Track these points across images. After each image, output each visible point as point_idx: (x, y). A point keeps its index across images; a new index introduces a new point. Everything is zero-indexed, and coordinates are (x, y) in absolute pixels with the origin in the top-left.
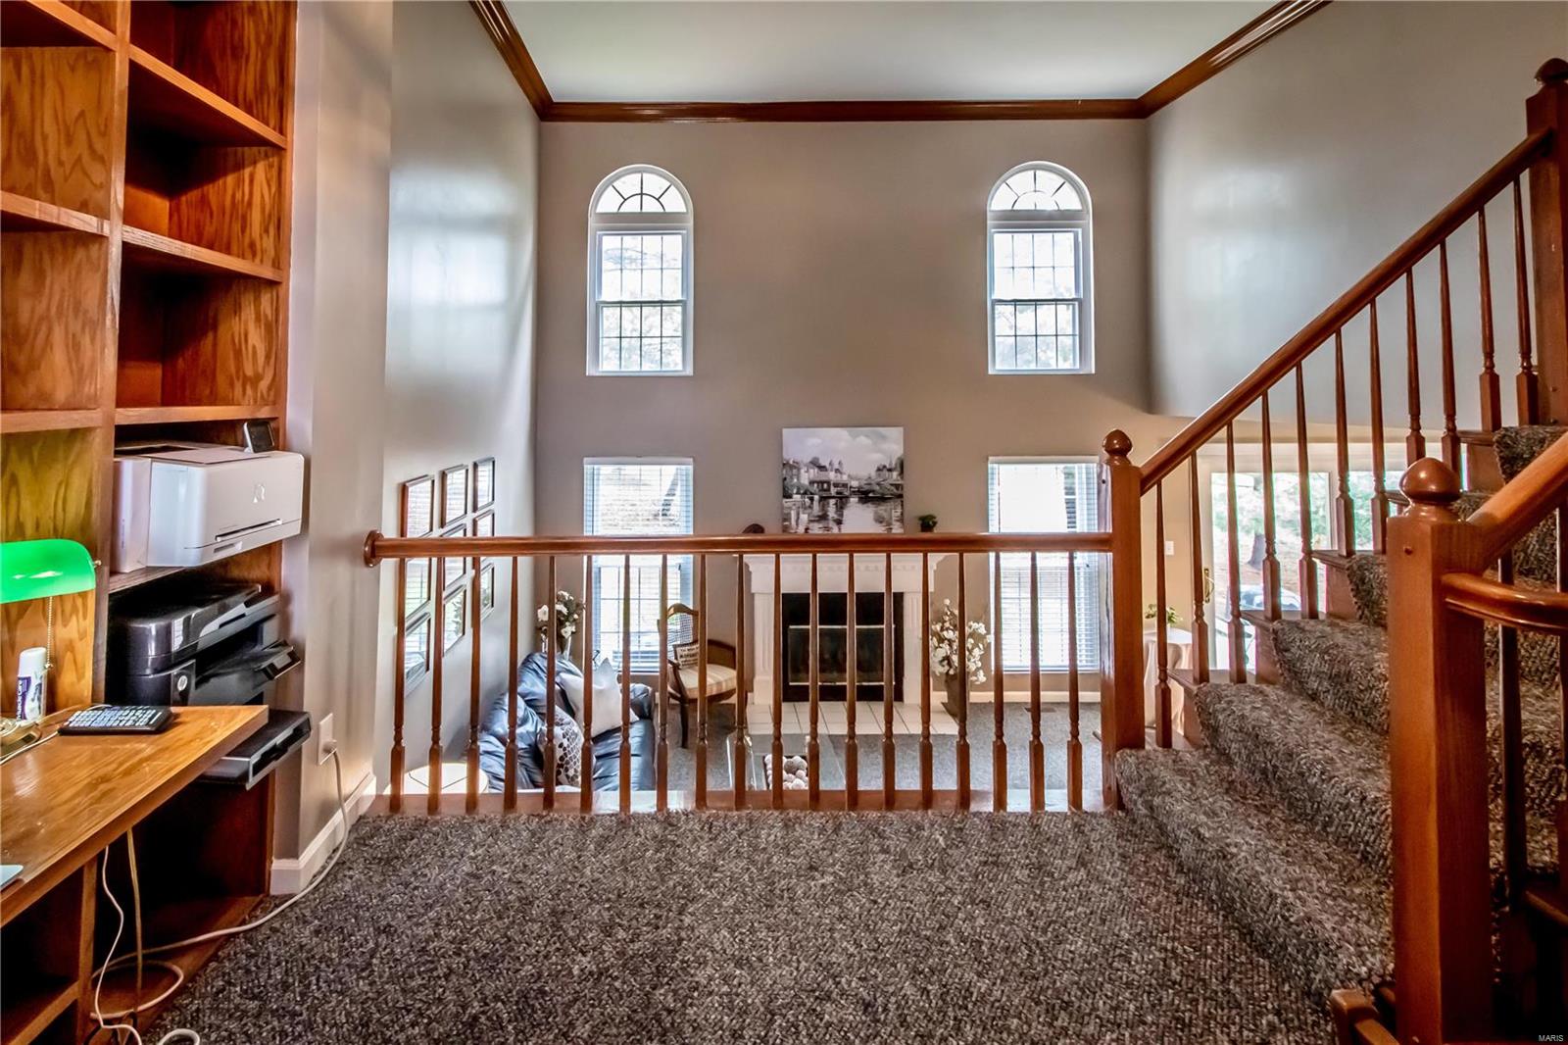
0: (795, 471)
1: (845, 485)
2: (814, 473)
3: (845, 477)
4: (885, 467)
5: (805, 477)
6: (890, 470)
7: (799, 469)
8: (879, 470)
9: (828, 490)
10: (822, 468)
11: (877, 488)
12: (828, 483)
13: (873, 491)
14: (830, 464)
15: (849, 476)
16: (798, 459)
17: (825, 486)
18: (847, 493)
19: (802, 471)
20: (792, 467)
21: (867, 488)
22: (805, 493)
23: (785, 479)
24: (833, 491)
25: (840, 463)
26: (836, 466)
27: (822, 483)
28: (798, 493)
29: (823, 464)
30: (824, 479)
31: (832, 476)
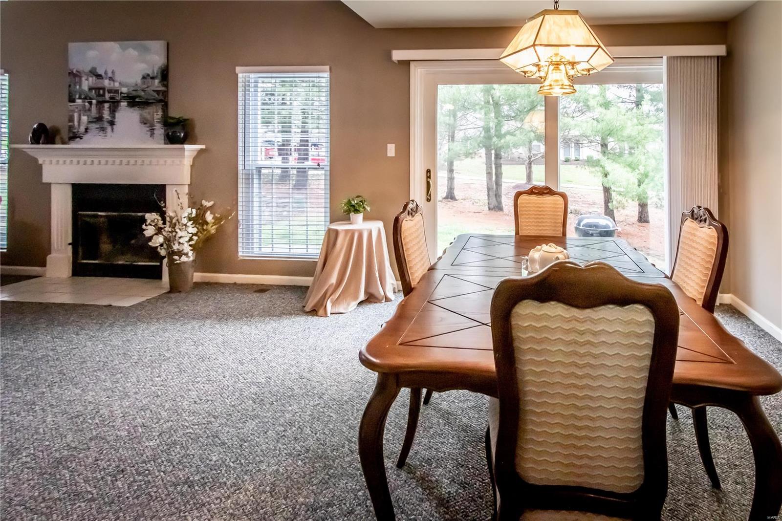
0: (77, 79)
1: (116, 91)
2: (92, 80)
3: (117, 84)
4: (148, 75)
5: (86, 84)
6: (153, 78)
7: (80, 77)
8: (144, 78)
9: (104, 95)
10: (99, 76)
11: (143, 93)
12: (104, 89)
13: (139, 97)
14: (106, 73)
15: (120, 83)
16: (81, 68)
17: (101, 92)
18: (118, 98)
19: (83, 79)
20: (75, 75)
21: (134, 93)
22: (85, 98)
23: (70, 86)
24: (107, 96)
25: (113, 72)
26: (110, 75)
27: (99, 89)
28: (80, 98)
29: (99, 73)
30: (99, 86)
31: (106, 83)
